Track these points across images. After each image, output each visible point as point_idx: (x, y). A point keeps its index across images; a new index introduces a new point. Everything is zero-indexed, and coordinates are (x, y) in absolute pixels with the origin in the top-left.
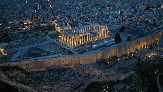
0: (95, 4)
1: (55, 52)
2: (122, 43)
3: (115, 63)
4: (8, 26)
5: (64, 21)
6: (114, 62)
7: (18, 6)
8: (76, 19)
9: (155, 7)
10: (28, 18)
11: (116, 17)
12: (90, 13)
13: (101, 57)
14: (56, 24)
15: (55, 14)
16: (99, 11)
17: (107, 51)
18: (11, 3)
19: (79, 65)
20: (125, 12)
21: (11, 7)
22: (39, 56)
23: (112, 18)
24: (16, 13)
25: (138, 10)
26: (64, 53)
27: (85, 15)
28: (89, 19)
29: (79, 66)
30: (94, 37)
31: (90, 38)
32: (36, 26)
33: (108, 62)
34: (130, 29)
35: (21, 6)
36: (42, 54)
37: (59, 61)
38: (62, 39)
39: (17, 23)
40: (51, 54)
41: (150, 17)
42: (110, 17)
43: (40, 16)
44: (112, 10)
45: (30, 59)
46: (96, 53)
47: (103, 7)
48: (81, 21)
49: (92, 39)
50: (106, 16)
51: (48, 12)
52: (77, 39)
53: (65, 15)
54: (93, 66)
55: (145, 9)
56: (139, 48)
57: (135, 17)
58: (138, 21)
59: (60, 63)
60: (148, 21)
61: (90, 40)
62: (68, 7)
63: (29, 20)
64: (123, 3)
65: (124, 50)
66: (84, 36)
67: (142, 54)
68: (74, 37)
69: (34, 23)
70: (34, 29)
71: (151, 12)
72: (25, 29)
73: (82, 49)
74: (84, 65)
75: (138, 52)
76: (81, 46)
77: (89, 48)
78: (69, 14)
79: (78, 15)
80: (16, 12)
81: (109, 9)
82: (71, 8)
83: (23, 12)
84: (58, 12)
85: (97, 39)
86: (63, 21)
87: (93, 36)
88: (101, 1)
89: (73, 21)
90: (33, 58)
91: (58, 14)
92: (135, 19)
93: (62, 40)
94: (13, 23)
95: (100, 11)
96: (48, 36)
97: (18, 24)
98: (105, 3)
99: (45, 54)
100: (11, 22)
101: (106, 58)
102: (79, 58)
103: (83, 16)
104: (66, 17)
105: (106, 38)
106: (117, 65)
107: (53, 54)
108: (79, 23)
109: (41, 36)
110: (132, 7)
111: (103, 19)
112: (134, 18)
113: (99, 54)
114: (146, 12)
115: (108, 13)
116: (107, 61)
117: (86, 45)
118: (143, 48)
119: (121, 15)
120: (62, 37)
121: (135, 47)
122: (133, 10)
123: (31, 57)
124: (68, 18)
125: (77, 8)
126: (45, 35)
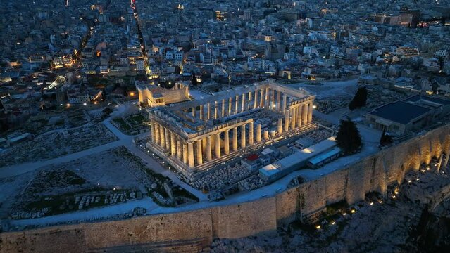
0: (264, 9)
1: (127, 190)
2: (362, 154)
3: (341, 225)
4: (6, 76)
5: (173, 60)
6: (337, 224)
7: (40, 15)
8: (208, 54)
9: (436, 19)
10: (68, 51)
11: (327, 50)
12: (249, 38)
13: (293, 210)
14: (148, 70)
15: (148, 39)
16: (276, 31)
17: (314, 185)
18: (24, 6)
19: (214, 241)
20: (351, 35)
21: (21, 18)
22: (67, 210)
23: (315, 51)
24: (33, 36)
25: (390, 29)
26: (160, 198)
27: (233, 42)
28: (245, 54)
29: (214, 244)
30: (266, 133)
31: (252, 137)
32: (90, 75)
33: (318, 223)
34: (383, 97)
35: (51, 14)
36: (81, 198)
37: (138, 232)
38: (157, 140)
39: (32, 66)
40: (112, 201)
41: (425, 51)
42: (306, 50)
43: (102, 45)
44: (312, 29)
45: (32, 222)
46: (274, 196)
47: (287, 19)
48: (221, 61)
49: (259, 138)
50: (297, 44)
51: (126, 33)
52: (208, 144)
53: (177, 44)
54: (266, 243)
55: (409, 27)
56: (417, 167)
57: (380, 49)
58: (391, 61)
59: (145, 236)
60: (420, 62)
61: (251, 141)
62: (185, 17)
63: (68, 56)
64: (343, 7)
65: (370, 176)
66: (231, 131)
67: (430, 188)
68: (195, 139)
69: (85, 65)
70: (83, 85)
71: (427, 34)
72: (54, 83)
73: (223, 180)
74: (231, 242)
75: (413, 181)
76: (222, 167)
77: (250, 176)
78: (188, 39)
79: (215, 43)
80: (34, 32)
81: (304, 25)
82: (193, 21)
83: (55, 33)
84: (156, 33)
85: (278, 137)
86: (170, 60)
87: (264, 125)
88: (281, 2)
89: (198, 60)
90: (46, 215)
91: (157, 39)
92: (382, 56)
93: (155, 141)
94: (20, 67)
95: (278, 30)
96: (111, 122)
97: (36, 70)
98: (292, 6)
99: (93, 198)
100: (15, 64)
101: (309, 212)
102: (212, 218)
103: (229, 47)
104: (180, 49)
105: (307, 134)
106: (349, 235)
107: (119, 200)
108: (217, 66)
109: (88, 119)
110: (371, 19)
111: (286, 56)
112: (379, 52)
113: (287, 200)
114: (411, 35)
115: (302, 37)
116: (315, 221)
117: (240, 164)
118: (429, 165)
119: (340, 43)
120: (157, 131)
121: (405, 164)
122: (375, 29)
123: (38, 214)
124: (185, 53)
125: (212, 20)
126: (104, 117)
